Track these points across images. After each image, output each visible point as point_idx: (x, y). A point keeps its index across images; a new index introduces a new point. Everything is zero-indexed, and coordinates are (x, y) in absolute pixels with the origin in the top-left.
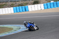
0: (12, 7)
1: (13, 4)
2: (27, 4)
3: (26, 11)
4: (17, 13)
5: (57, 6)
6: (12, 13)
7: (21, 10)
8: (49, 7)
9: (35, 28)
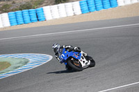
0: (5, 12)
1: (7, 5)
2: (40, 4)
3: (38, 20)
4: (19, 27)
5: (111, 6)
6: (5, 28)
7: (27, 19)
8: (93, 8)
9: (84, 63)
